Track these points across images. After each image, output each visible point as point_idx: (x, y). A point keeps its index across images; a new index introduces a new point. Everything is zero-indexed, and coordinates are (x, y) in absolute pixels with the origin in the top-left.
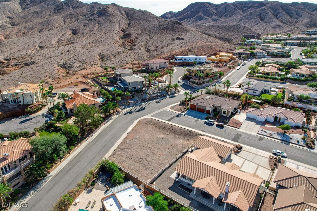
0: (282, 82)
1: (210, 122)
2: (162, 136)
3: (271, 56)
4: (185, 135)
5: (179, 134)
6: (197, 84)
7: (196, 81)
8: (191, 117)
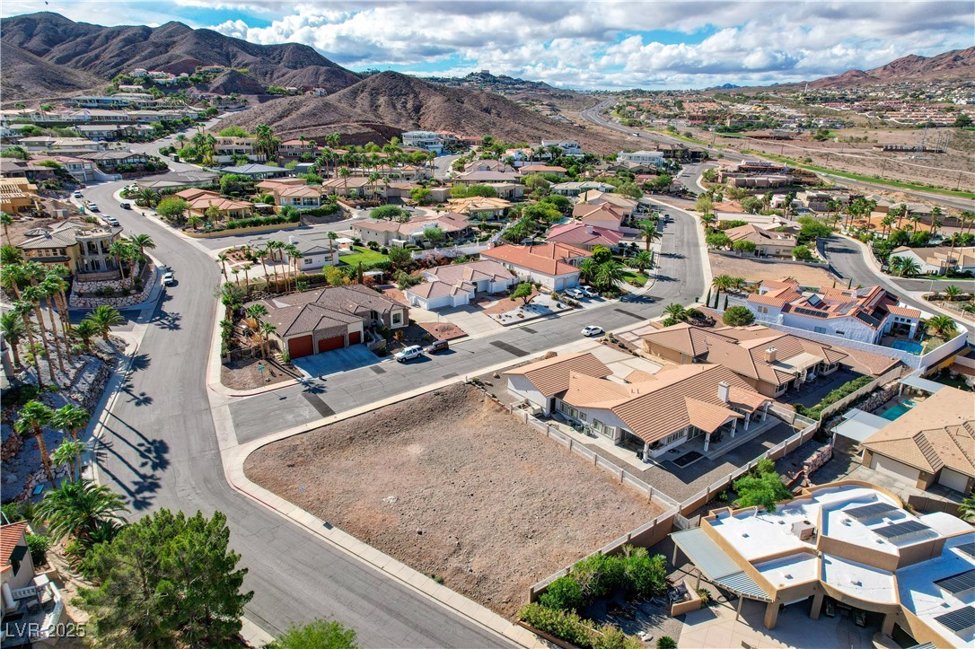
0: (296, 224)
1: (415, 354)
2: (415, 450)
3: (119, 172)
4: (443, 409)
5: (429, 419)
6: (125, 293)
7: (115, 285)
8: (342, 372)
